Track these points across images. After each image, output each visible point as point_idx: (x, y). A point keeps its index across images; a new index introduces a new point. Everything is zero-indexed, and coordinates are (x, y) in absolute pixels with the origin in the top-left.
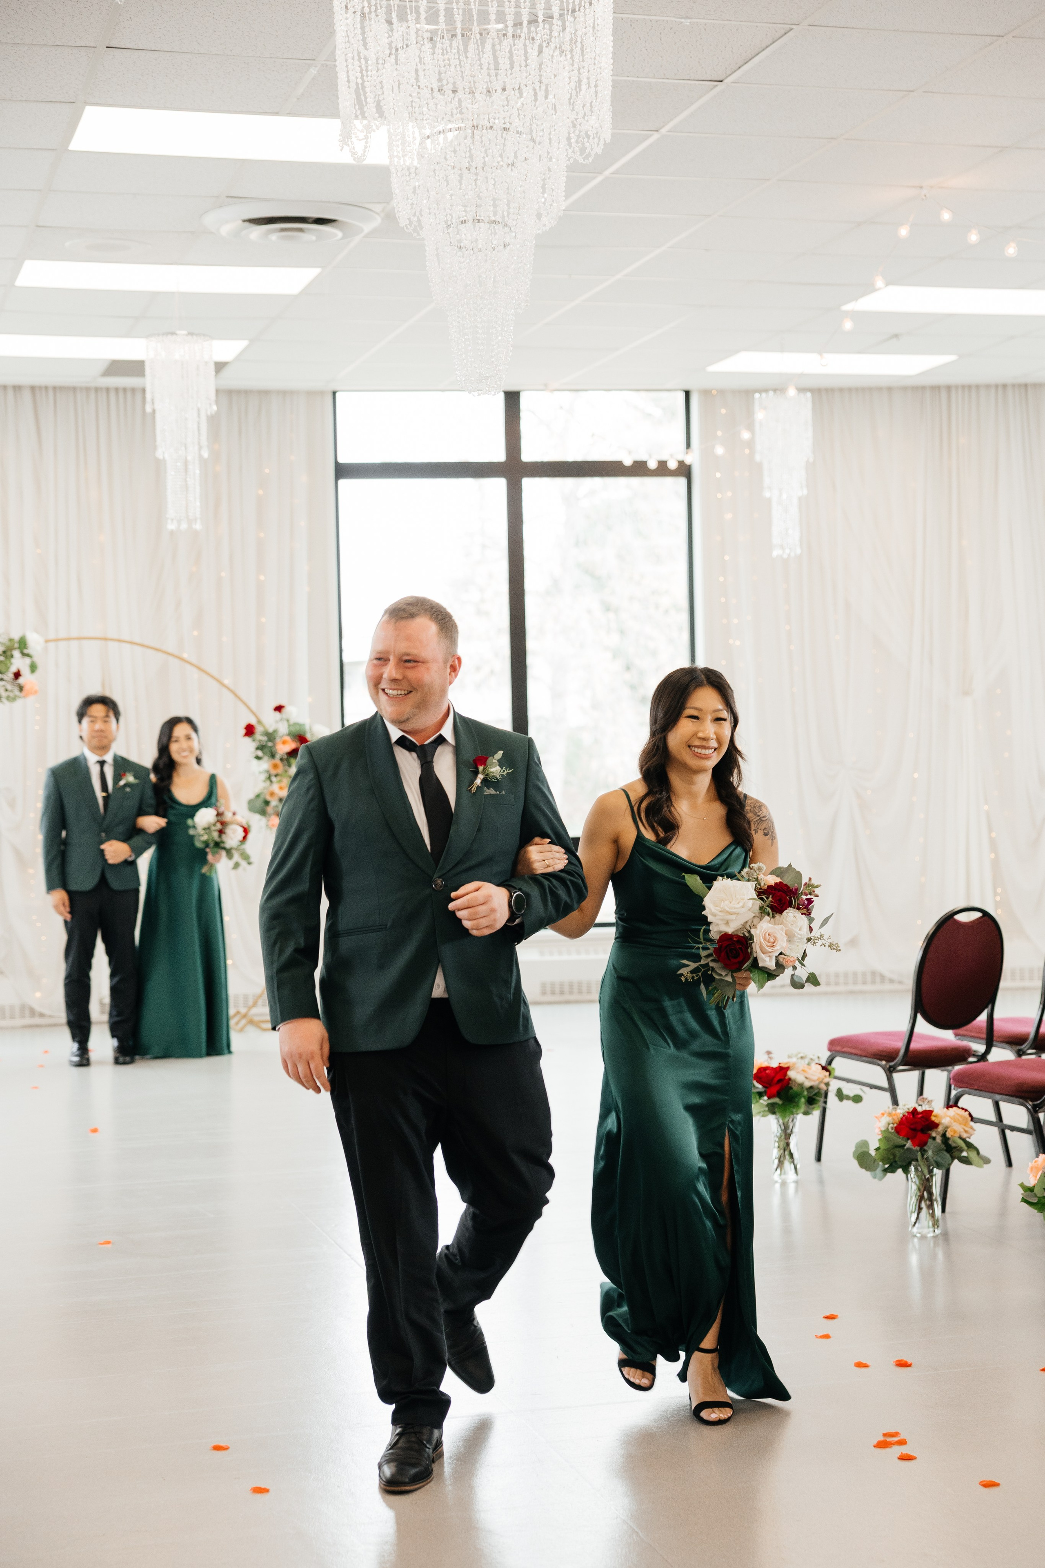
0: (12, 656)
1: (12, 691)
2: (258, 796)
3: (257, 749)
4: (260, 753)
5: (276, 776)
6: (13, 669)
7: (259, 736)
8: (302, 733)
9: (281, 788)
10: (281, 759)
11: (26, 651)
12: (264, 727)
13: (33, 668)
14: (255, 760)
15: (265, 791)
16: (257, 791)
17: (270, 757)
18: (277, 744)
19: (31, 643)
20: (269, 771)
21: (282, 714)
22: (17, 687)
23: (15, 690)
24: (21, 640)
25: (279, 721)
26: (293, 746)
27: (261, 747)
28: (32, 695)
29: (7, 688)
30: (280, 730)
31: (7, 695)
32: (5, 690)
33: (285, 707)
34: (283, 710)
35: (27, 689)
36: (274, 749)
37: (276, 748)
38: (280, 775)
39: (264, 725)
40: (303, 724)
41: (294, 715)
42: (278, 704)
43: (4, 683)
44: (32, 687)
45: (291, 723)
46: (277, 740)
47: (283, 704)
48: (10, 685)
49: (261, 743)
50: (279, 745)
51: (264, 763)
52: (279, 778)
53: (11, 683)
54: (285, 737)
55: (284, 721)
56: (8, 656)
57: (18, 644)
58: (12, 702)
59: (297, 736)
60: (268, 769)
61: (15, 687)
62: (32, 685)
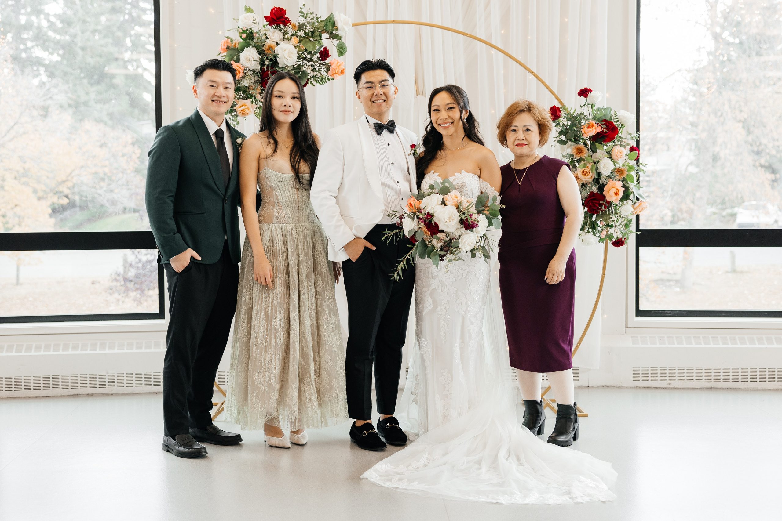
0: (320, 37)
1: (319, 72)
3: (561, 133)
4: (563, 138)
5: (579, 161)
6: (322, 49)
7: (563, 120)
8: (608, 119)
9: (585, 173)
10: (585, 144)
11: (334, 32)
13: (342, 51)
14: (558, 145)
17: (573, 141)
18: (581, 127)
19: (339, 24)
20: (573, 155)
21: (588, 99)
22: (324, 67)
23: (322, 69)
24: (329, 21)
25: (584, 105)
26: (599, 130)
27: (564, 131)
28: (338, 75)
29: (315, 68)
30: (585, 115)
31: (314, 75)
32: (312, 70)
33: (590, 91)
34: (588, 94)
35: (334, 69)
36: (578, 133)
37: (581, 131)
38: (584, 160)
39: (567, 110)
40: (608, 108)
41: (599, 100)
42: (583, 88)
43: (312, 63)
44: (338, 67)
45: (595, 108)
46: (582, 124)
47: (588, 88)
48: (318, 65)
49: (565, 127)
50: (584, 128)
51: (568, 148)
52: (582, 163)
53: (319, 63)
54: (590, 121)
55: (589, 106)
56: (316, 36)
57: (326, 25)
58: (321, 83)
59: (602, 121)
60: (572, 153)
61: (322, 67)
62: (338, 65)
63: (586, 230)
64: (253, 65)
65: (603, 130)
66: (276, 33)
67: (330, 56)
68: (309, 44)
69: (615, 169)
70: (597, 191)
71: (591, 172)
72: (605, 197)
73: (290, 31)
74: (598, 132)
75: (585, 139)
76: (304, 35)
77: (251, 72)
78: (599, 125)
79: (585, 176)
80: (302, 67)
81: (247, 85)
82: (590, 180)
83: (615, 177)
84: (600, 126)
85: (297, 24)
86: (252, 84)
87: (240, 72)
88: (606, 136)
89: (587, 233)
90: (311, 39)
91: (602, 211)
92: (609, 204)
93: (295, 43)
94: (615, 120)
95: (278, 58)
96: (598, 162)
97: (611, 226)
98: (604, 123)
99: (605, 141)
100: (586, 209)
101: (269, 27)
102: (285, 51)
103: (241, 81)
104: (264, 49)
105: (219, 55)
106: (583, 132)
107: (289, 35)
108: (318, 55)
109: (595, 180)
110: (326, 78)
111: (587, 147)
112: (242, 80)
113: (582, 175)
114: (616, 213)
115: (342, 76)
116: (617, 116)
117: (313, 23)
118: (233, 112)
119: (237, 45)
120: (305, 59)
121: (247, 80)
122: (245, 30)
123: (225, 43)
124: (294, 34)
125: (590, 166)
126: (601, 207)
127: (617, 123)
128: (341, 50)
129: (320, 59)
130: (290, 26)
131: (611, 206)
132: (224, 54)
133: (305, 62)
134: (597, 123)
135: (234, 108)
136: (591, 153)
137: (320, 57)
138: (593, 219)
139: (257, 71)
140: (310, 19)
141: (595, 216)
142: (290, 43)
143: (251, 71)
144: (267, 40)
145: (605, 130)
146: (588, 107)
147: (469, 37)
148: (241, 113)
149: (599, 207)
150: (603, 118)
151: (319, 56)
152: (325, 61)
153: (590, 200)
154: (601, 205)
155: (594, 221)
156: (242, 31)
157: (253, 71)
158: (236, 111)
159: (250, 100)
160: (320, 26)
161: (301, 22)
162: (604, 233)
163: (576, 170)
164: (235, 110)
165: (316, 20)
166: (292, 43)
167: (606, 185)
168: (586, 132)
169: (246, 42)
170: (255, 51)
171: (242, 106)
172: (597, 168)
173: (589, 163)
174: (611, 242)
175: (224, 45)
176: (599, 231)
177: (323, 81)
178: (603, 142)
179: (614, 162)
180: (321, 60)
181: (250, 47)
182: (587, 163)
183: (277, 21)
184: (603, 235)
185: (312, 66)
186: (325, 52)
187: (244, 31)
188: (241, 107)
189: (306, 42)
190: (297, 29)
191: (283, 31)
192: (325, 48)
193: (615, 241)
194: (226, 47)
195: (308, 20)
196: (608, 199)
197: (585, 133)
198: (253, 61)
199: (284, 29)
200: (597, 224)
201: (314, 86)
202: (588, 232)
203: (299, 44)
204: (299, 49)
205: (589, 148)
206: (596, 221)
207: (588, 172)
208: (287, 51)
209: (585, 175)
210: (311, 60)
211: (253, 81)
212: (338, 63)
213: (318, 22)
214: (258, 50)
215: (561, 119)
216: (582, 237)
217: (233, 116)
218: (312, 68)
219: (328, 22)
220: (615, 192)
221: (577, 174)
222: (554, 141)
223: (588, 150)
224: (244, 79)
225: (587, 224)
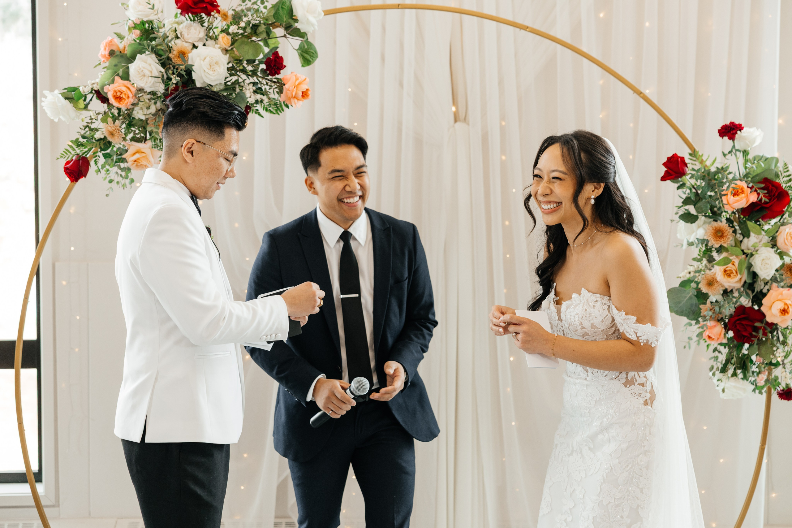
0: (268, 33)
2: (685, 284)
3: (687, 201)
4: (692, 209)
5: (720, 250)
6: (270, 55)
8: (771, 177)
9: (728, 274)
10: (730, 222)
11: (293, 26)
12: (702, 162)
13: (307, 57)
15: (699, 278)
16: (684, 275)
17: (709, 217)
18: (723, 193)
19: (298, 12)
20: (708, 241)
21: (736, 141)
22: (276, 86)
23: (271, 91)
24: (282, 8)
25: (730, 152)
26: (753, 198)
27: (693, 198)
28: (298, 99)
29: (260, 89)
30: (730, 170)
31: (259, 100)
32: (255, 92)
33: (740, 128)
34: (736, 133)
35: (289, 90)
36: (717, 202)
37: (722, 200)
38: (726, 250)
39: (700, 159)
40: (773, 158)
41: (757, 143)
42: (728, 123)
43: (255, 79)
44: (297, 86)
45: (750, 157)
46: (725, 187)
47: (737, 123)
48: (264, 82)
49: (694, 190)
50: (726, 195)
51: (699, 227)
52: (724, 255)
53: (266, 79)
54: (738, 182)
55: (738, 153)
56: (261, 33)
57: (276, 15)
58: (275, 112)
59: (760, 182)
60: (706, 238)
61: (271, 86)
62: (297, 83)
63: (731, 372)
64: (150, 85)
65: (762, 198)
66: (192, 30)
67: (285, 66)
68: (246, 48)
69: (783, 266)
70: (750, 305)
71: (738, 272)
72: (764, 316)
73: (218, 23)
74: (753, 203)
75: (730, 212)
76: (241, 31)
77: (149, 96)
78: (754, 189)
79: (729, 279)
80: (237, 86)
81: (143, 118)
82: (739, 285)
83: (782, 280)
84: (756, 191)
85: (231, 13)
86: (151, 116)
87: (128, 97)
88: (767, 209)
89: (732, 376)
90: (254, 38)
91: (758, 339)
92: (773, 327)
93: (224, 46)
94: (785, 179)
95: (194, 71)
96: (752, 255)
97: (777, 365)
98: (762, 185)
99: (764, 218)
100: (731, 334)
101: (182, 18)
102: (205, 60)
103: (133, 111)
104: (171, 55)
105: (99, 66)
106: (725, 202)
107: (217, 31)
108: (263, 66)
109: (746, 285)
110: (282, 103)
111: (733, 227)
112: (133, 109)
113: (722, 276)
114: (784, 343)
115: (306, 101)
116: (788, 171)
117: (257, 11)
118: (122, 162)
119: (127, 48)
120: (244, 71)
121: (142, 109)
122: (139, 23)
123: (106, 46)
124: (226, 28)
125: (737, 262)
126: (757, 332)
127: (788, 185)
128: (306, 55)
129: (268, 72)
130: (216, 15)
131: (777, 329)
132: (107, 64)
133: (244, 77)
134: (750, 185)
135: (123, 156)
136: (739, 237)
137: (267, 69)
138: (745, 351)
139: (159, 94)
140: (251, 3)
141: (747, 346)
142: (216, 45)
143: (150, 93)
144: (178, 41)
145: (763, 198)
146: (735, 155)
147: (529, 31)
148: (135, 165)
149: (754, 333)
150: (762, 176)
151: (265, 68)
152: (277, 76)
153: (738, 320)
154: (757, 329)
155: (744, 355)
156: (133, 26)
157: (153, 93)
158: (127, 162)
159: (149, 143)
160: (268, 15)
161: (239, 9)
162: (763, 377)
163: (713, 266)
164: (125, 159)
165: (262, 6)
166: (219, 46)
167: (768, 293)
168: (731, 202)
169: (140, 44)
170: (154, 60)
171: (137, 152)
172: (750, 266)
173: (737, 256)
174: (776, 392)
175: (105, 49)
176: (753, 372)
177: (278, 108)
178: (760, 220)
179: (781, 255)
180: (268, 76)
181: (147, 53)
182: (732, 255)
183: (194, 8)
184: (762, 379)
185: (254, 84)
186: (275, 61)
187: (135, 27)
188: (135, 154)
189: (243, 43)
190: (230, 19)
191: (206, 24)
192: (276, 54)
193: (783, 390)
194: (107, 53)
195: (248, 6)
196: (769, 319)
197: (728, 204)
198: (150, 78)
199: (209, 21)
200: (751, 361)
201: (262, 117)
202: (734, 375)
203: (233, 46)
204: (234, 55)
205: (737, 228)
206: (748, 357)
207: (734, 272)
208: (208, 60)
209: (729, 276)
210: (254, 73)
211: (153, 110)
212: (297, 79)
213: (265, 7)
214: (160, 58)
215: (688, 177)
216: (722, 385)
217: (121, 169)
218: (254, 88)
219: (280, 9)
220: (782, 309)
221: (715, 274)
222: (677, 213)
223: (735, 232)
224: (136, 109)
225: (733, 361)
